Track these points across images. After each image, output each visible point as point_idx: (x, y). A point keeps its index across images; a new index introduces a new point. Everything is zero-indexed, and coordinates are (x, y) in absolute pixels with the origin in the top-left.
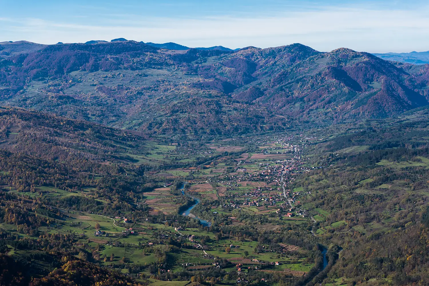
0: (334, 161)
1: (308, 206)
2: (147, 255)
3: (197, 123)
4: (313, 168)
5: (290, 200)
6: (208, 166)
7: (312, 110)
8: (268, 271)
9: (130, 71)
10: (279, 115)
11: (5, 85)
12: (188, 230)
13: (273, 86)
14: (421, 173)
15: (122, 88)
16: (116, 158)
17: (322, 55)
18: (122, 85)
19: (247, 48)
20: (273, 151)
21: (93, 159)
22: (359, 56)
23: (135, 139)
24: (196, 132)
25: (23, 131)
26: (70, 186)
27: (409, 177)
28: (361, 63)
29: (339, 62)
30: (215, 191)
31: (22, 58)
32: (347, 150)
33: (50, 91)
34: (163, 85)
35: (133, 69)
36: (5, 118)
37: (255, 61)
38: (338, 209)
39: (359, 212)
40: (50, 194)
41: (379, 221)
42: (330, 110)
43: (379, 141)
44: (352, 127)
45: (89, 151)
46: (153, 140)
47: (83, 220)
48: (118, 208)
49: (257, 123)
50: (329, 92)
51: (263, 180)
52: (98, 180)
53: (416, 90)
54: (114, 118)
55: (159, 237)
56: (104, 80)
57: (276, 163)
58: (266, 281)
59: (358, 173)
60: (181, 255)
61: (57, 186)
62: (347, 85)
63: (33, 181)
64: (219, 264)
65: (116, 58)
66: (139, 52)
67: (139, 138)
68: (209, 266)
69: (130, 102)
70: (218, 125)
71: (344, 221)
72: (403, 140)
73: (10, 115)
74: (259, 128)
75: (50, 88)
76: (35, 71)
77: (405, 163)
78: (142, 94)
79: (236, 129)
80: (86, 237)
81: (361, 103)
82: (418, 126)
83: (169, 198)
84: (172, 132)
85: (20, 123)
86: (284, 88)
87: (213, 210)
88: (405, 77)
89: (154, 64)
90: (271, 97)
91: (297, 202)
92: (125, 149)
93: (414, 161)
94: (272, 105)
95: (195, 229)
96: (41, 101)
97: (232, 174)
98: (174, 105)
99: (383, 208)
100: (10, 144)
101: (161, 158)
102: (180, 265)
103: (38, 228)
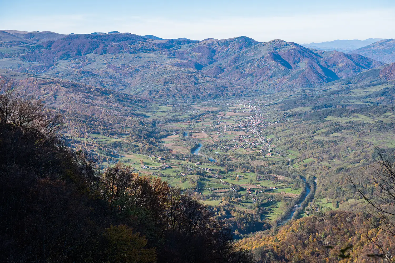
0: (287, 117)
1: (281, 148)
2: (183, 182)
3: (182, 91)
4: (274, 122)
5: (267, 144)
6: (199, 121)
7: (259, 82)
8: (270, 194)
9: (128, 54)
10: (237, 85)
11: (40, 62)
12: (204, 165)
13: (230, 66)
14: (362, 125)
15: (124, 66)
16: (135, 114)
17: (263, 44)
18: (124, 64)
19: (208, 39)
20: (241, 110)
21: (120, 116)
22: (288, 45)
23: (143, 101)
24: (183, 97)
25: (67, 95)
26: (112, 134)
27: (353, 128)
28: (291, 49)
29: (275, 49)
30: (210, 138)
31: (50, 44)
32: (296, 110)
33: (73, 68)
34: (153, 65)
35: (131, 53)
36: (52, 86)
37: (214, 48)
38: (304, 150)
39: (322, 152)
40: (99, 139)
41: (339, 159)
42: (272, 82)
43: (316, 104)
44: (292, 94)
45: (116, 110)
46: (155, 102)
47: (130, 158)
48: (150, 149)
49: (223, 91)
50: (270, 70)
51: (242, 130)
52: (129, 130)
53: (329, 68)
54: (122, 87)
55: (186, 169)
56: (111, 60)
57: (246, 119)
58: (272, 201)
59: (313, 126)
60: (207, 183)
61: (103, 134)
62: (283, 65)
63: (86, 130)
64: (235, 189)
65: (118, 44)
66: (134, 41)
67: (146, 101)
68: (228, 190)
69: (131, 76)
70: (197, 92)
71: (312, 159)
72: (335, 103)
73: (55, 84)
74: (225, 95)
75: (73, 65)
76: (61, 53)
77: (347, 118)
78: (139, 70)
79: (210, 95)
80: (137, 170)
81: (294, 77)
82: (342, 93)
83: (180, 143)
84: (166, 97)
85: (64, 90)
86: (238, 67)
87: (215, 151)
88: (321, 59)
89: (145, 50)
90: (229, 73)
91: (272, 146)
92: (138, 108)
93: (353, 117)
94: (231, 79)
95: (208, 164)
96: (69, 75)
97: (218, 126)
98: (165, 78)
99: (339, 150)
100: (58, 104)
101: (164, 114)
102: (208, 189)
103: (102, 163)
